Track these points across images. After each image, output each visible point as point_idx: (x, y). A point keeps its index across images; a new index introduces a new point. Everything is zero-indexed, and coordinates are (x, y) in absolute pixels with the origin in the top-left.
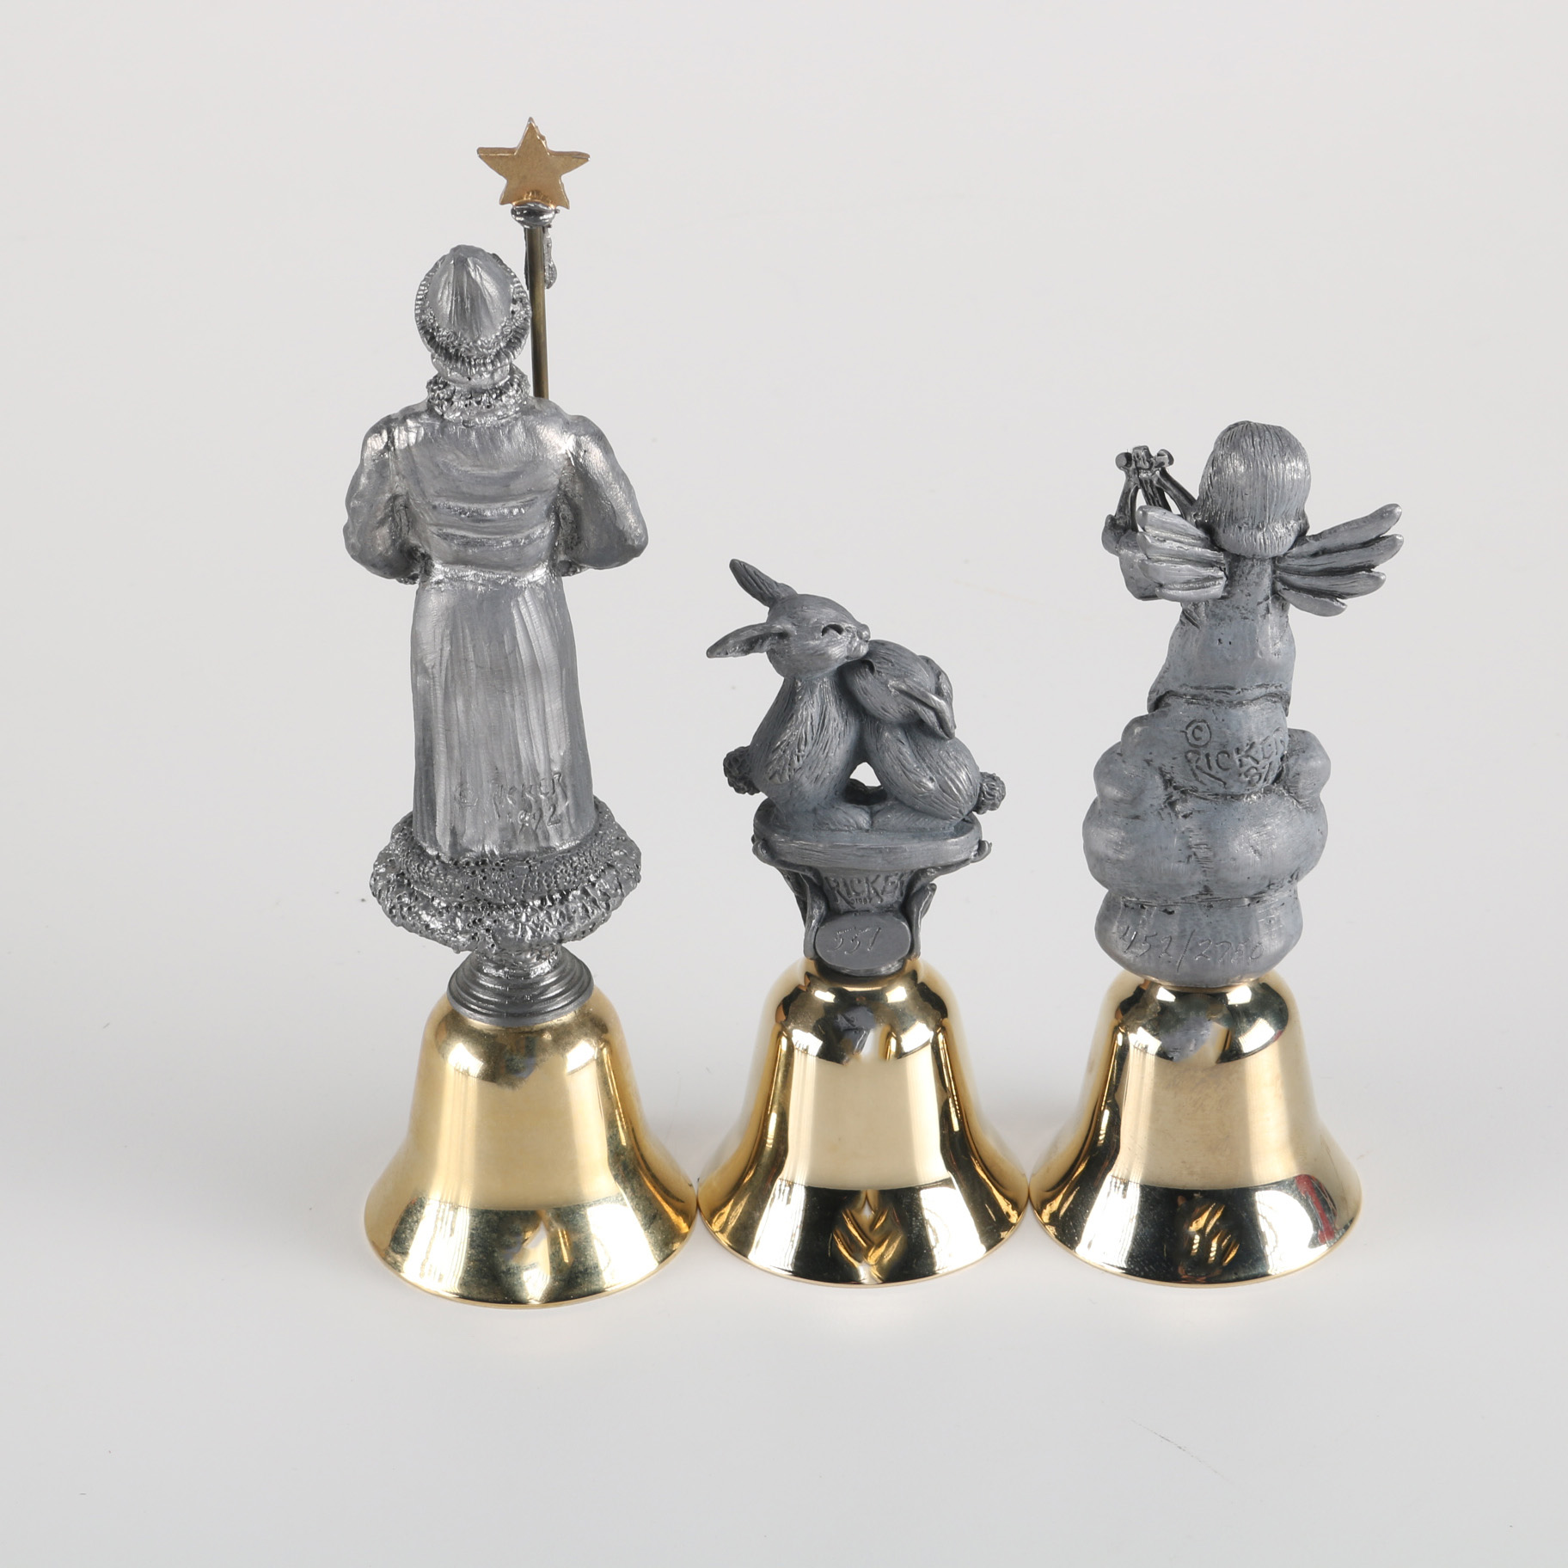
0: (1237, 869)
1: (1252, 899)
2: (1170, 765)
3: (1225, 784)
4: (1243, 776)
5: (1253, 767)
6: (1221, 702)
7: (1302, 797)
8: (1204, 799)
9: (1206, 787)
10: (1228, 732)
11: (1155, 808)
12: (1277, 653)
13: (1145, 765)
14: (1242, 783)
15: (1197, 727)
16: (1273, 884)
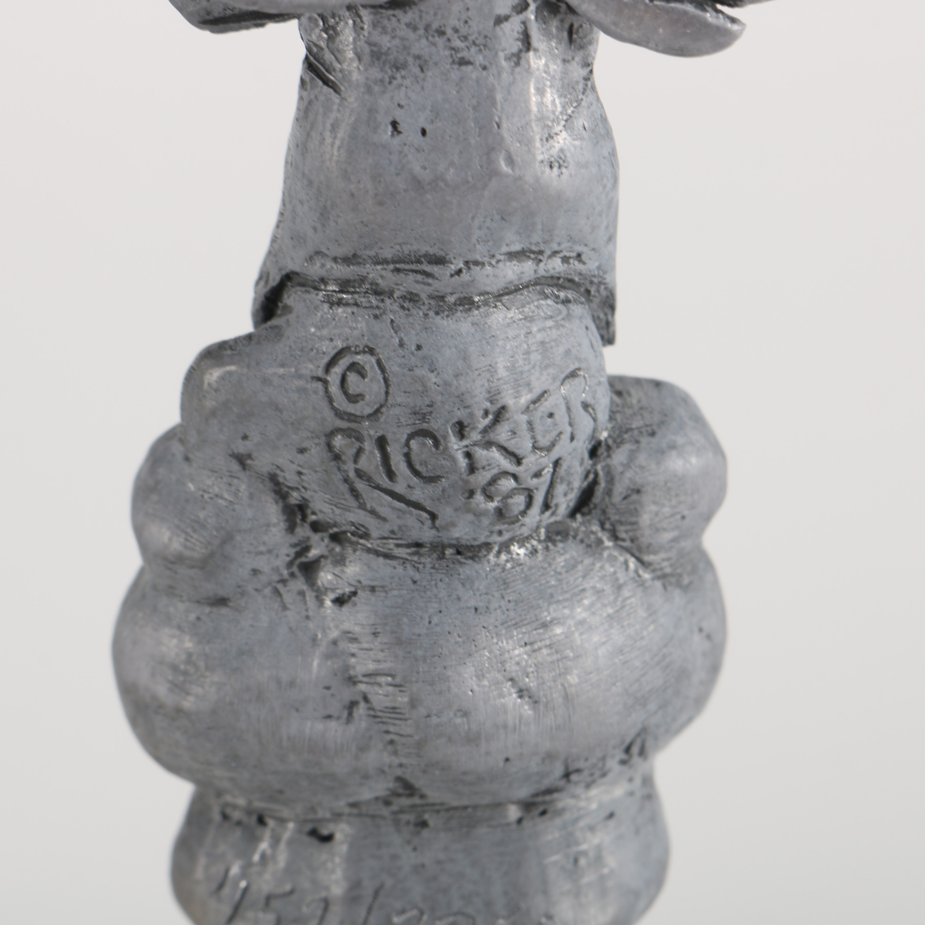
0: (472, 739)
1: (528, 806)
2: (294, 467)
3: (433, 517)
4: (479, 498)
5: (505, 473)
6: (412, 298)
7: (649, 549)
8: (387, 556)
9: (387, 527)
10: (433, 378)
11: (264, 579)
12: (558, 162)
13: (235, 466)
14: (478, 514)
15: (353, 367)
16: (578, 771)
